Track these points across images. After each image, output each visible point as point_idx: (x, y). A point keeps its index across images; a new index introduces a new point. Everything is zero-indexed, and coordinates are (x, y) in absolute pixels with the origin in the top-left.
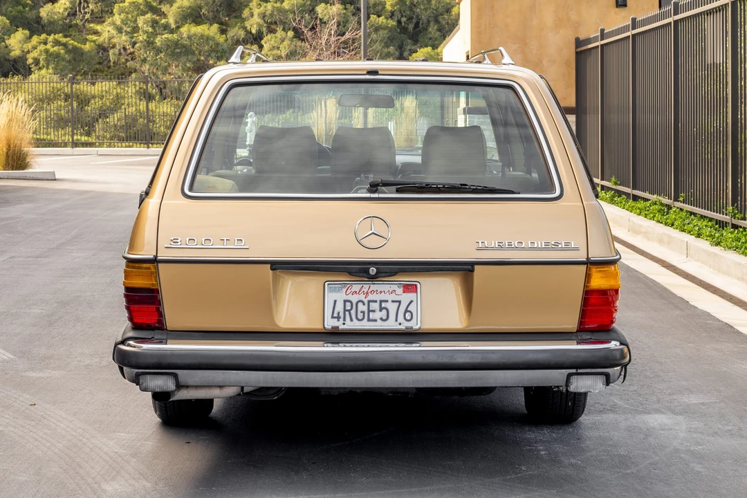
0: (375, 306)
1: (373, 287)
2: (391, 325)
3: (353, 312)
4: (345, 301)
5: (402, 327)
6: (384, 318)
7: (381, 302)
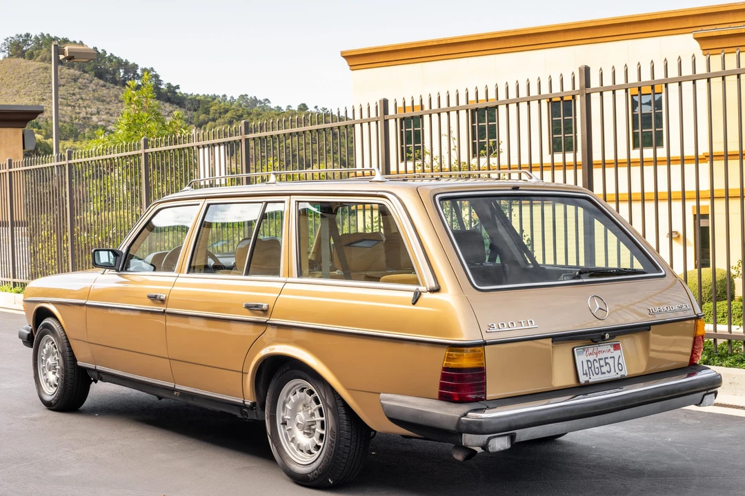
0: (602, 362)
1: (600, 349)
2: (613, 375)
3: (593, 368)
4: (588, 361)
5: (619, 376)
6: (609, 370)
7: (605, 358)
